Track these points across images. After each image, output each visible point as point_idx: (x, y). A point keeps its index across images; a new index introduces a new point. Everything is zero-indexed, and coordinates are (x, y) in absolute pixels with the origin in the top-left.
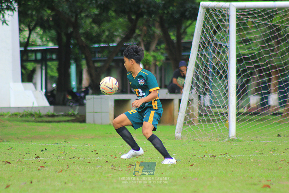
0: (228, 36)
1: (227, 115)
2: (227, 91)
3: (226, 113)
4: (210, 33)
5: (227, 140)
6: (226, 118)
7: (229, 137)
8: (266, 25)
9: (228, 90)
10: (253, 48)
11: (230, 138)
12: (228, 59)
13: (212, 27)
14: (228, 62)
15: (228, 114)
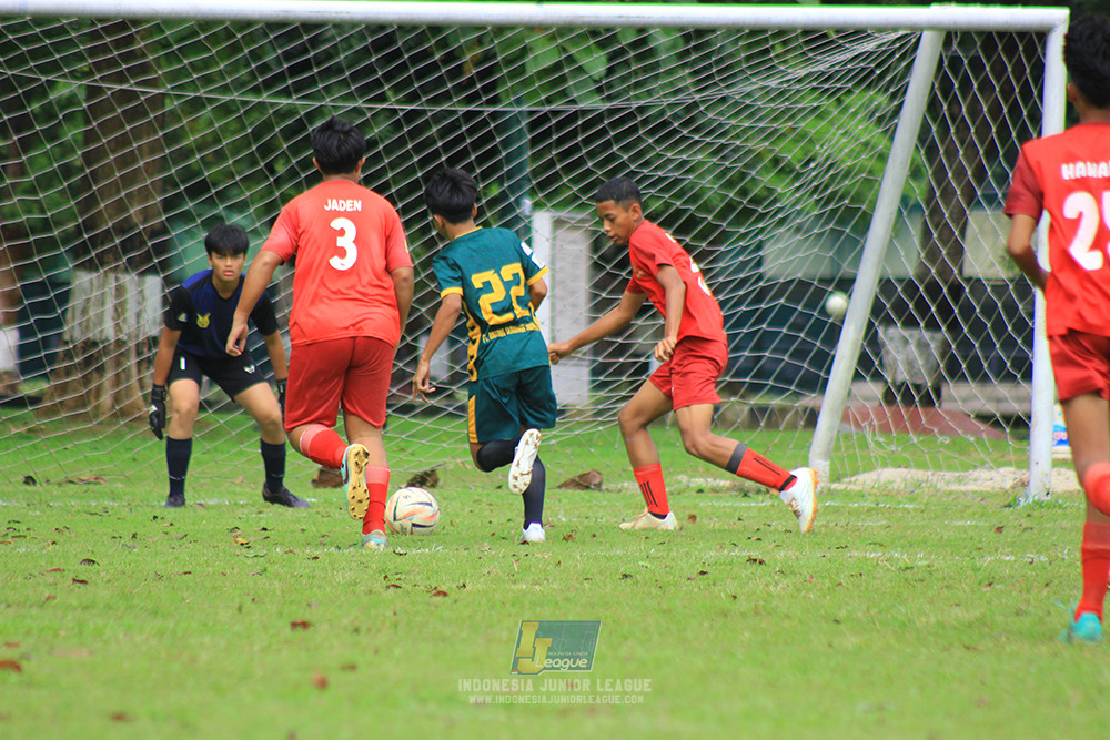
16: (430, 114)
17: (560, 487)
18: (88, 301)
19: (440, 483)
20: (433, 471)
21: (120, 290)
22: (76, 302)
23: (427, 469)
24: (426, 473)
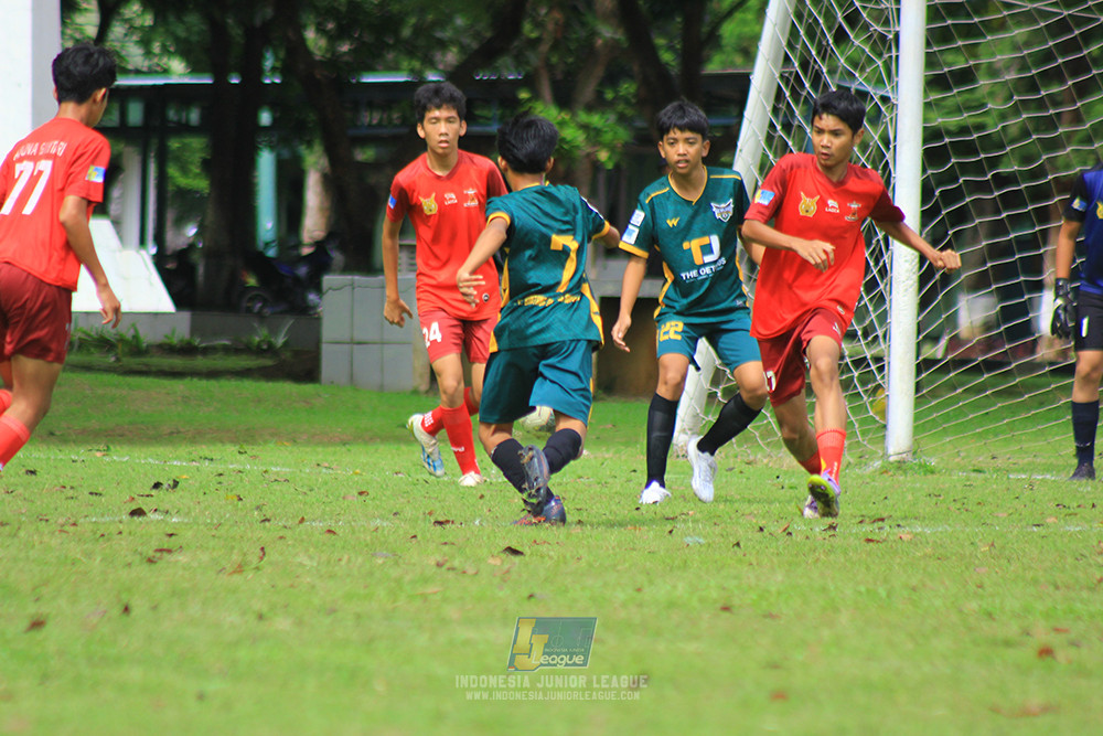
0: (894, 54)
1: (881, 369)
2: (884, 272)
3: (878, 359)
4: (824, 43)
5: (878, 464)
6: (875, 380)
7: (885, 455)
9: (888, 268)
10: (991, 106)
11: (892, 459)
12: (891, 147)
13: (830, 20)
14: (889, 156)
15: (886, 363)
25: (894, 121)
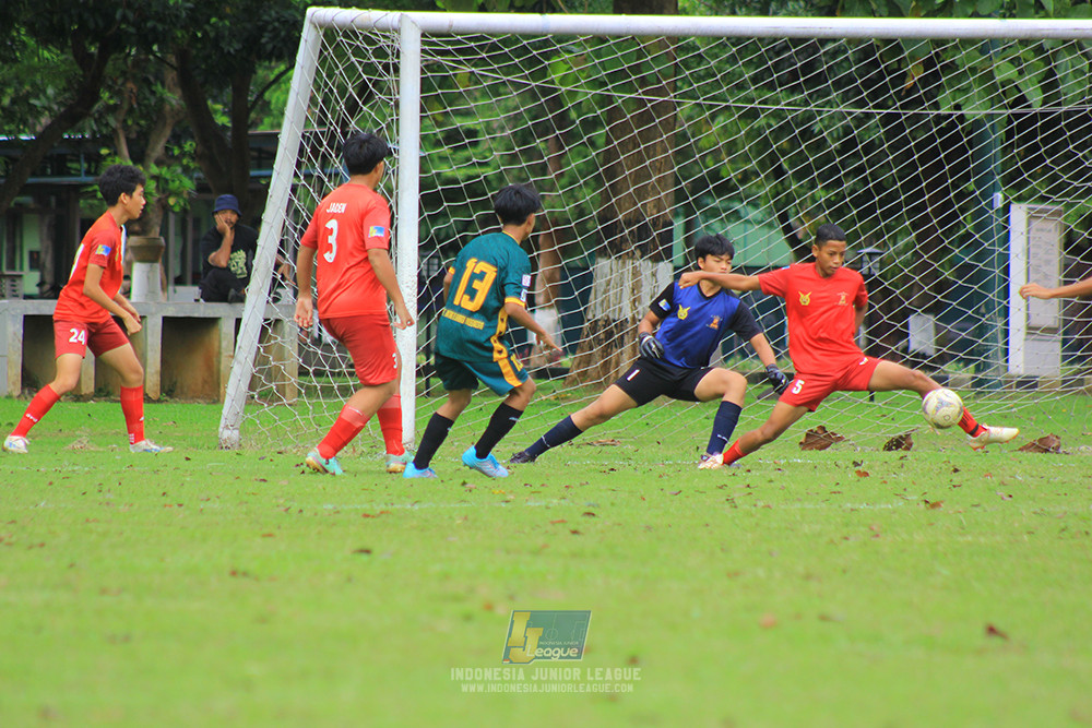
0: (395, 117)
4: (338, 108)
8: (517, 86)
10: (474, 160)
12: (394, 193)
13: (343, 90)
14: (392, 201)
16: (904, 117)
17: (1021, 450)
18: (608, 282)
19: (914, 446)
20: (908, 436)
21: (636, 273)
22: (599, 283)
23: (902, 433)
24: (901, 437)
25: (396, 173)
